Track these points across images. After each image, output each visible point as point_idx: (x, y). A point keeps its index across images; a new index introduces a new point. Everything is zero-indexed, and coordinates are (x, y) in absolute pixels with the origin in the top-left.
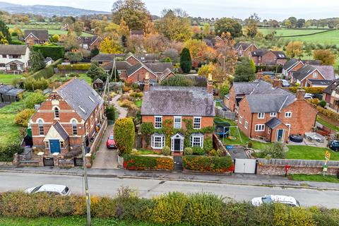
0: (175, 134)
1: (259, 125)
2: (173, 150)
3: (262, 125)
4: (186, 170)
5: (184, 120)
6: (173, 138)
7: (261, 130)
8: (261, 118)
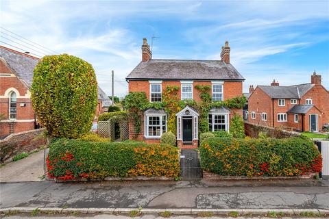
0: (182, 108)
1: (280, 114)
2: (180, 138)
3: (284, 114)
4: (210, 176)
5: (196, 88)
6: (180, 115)
7: (284, 121)
8: (282, 105)
